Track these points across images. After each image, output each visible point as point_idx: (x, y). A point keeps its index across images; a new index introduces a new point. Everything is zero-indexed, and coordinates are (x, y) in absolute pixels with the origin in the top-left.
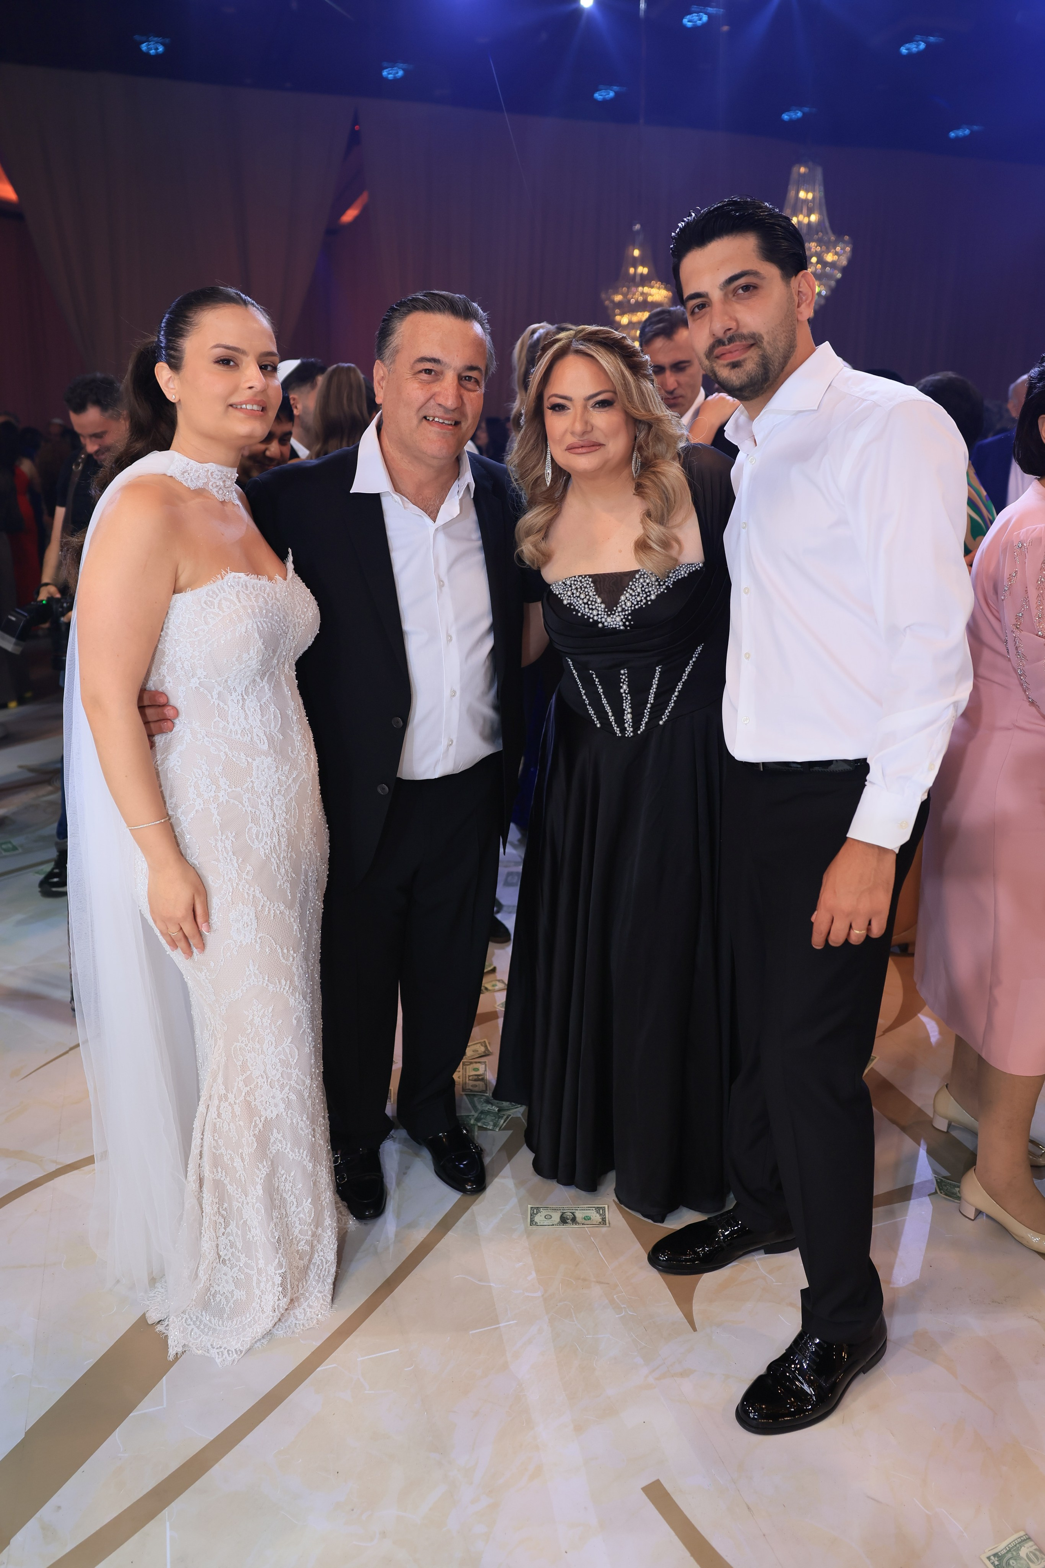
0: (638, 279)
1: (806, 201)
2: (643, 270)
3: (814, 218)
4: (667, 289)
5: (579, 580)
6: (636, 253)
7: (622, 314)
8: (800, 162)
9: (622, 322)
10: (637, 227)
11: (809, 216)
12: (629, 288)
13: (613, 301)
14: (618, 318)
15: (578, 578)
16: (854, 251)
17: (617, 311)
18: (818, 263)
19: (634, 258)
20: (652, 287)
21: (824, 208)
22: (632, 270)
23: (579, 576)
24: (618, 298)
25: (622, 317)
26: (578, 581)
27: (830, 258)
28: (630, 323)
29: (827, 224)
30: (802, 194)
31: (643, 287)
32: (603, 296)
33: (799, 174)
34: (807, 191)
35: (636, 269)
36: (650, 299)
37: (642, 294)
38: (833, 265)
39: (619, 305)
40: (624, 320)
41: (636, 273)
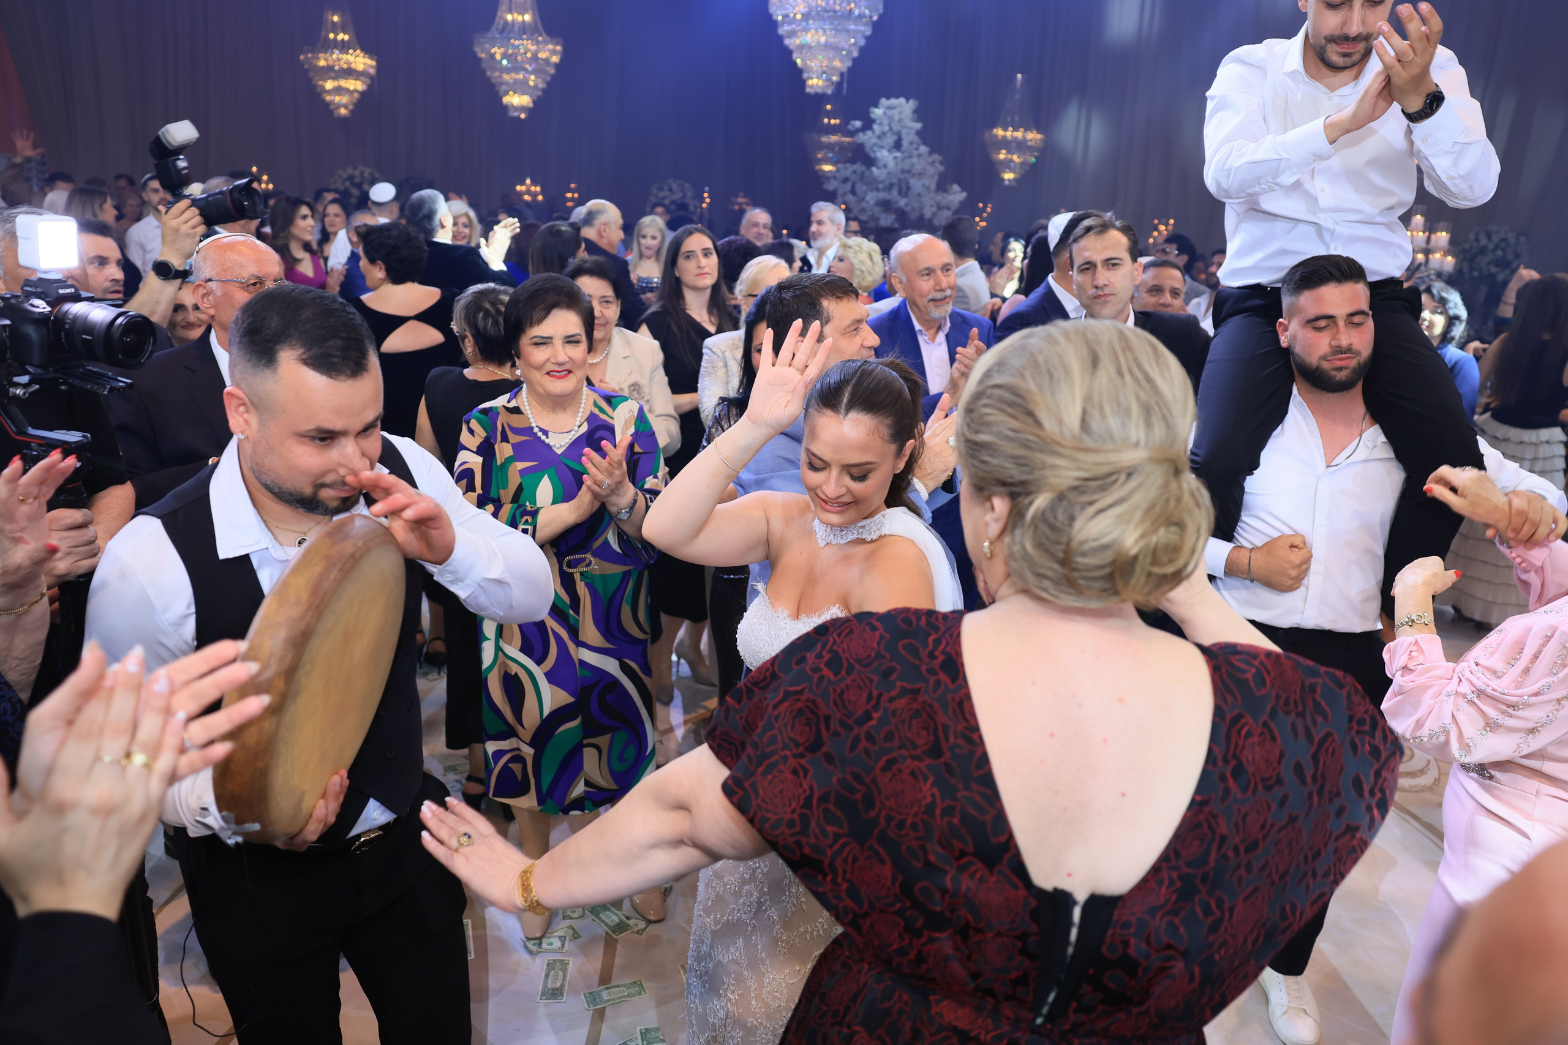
0: (338, 45)
2: (343, 37)
3: (527, 18)
7: (327, 79)
9: (325, 87)
11: (523, 14)
13: (315, 66)
14: (321, 83)
16: (564, 50)
17: (321, 76)
19: (334, 24)
20: (355, 55)
21: (536, 10)
22: (331, 35)
24: (320, 63)
25: (326, 82)
28: (334, 88)
29: (539, 25)
31: (346, 53)
35: (336, 34)
38: (547, 62)
39: (323, 69)
40: (329, 85)
41: (335, 39)
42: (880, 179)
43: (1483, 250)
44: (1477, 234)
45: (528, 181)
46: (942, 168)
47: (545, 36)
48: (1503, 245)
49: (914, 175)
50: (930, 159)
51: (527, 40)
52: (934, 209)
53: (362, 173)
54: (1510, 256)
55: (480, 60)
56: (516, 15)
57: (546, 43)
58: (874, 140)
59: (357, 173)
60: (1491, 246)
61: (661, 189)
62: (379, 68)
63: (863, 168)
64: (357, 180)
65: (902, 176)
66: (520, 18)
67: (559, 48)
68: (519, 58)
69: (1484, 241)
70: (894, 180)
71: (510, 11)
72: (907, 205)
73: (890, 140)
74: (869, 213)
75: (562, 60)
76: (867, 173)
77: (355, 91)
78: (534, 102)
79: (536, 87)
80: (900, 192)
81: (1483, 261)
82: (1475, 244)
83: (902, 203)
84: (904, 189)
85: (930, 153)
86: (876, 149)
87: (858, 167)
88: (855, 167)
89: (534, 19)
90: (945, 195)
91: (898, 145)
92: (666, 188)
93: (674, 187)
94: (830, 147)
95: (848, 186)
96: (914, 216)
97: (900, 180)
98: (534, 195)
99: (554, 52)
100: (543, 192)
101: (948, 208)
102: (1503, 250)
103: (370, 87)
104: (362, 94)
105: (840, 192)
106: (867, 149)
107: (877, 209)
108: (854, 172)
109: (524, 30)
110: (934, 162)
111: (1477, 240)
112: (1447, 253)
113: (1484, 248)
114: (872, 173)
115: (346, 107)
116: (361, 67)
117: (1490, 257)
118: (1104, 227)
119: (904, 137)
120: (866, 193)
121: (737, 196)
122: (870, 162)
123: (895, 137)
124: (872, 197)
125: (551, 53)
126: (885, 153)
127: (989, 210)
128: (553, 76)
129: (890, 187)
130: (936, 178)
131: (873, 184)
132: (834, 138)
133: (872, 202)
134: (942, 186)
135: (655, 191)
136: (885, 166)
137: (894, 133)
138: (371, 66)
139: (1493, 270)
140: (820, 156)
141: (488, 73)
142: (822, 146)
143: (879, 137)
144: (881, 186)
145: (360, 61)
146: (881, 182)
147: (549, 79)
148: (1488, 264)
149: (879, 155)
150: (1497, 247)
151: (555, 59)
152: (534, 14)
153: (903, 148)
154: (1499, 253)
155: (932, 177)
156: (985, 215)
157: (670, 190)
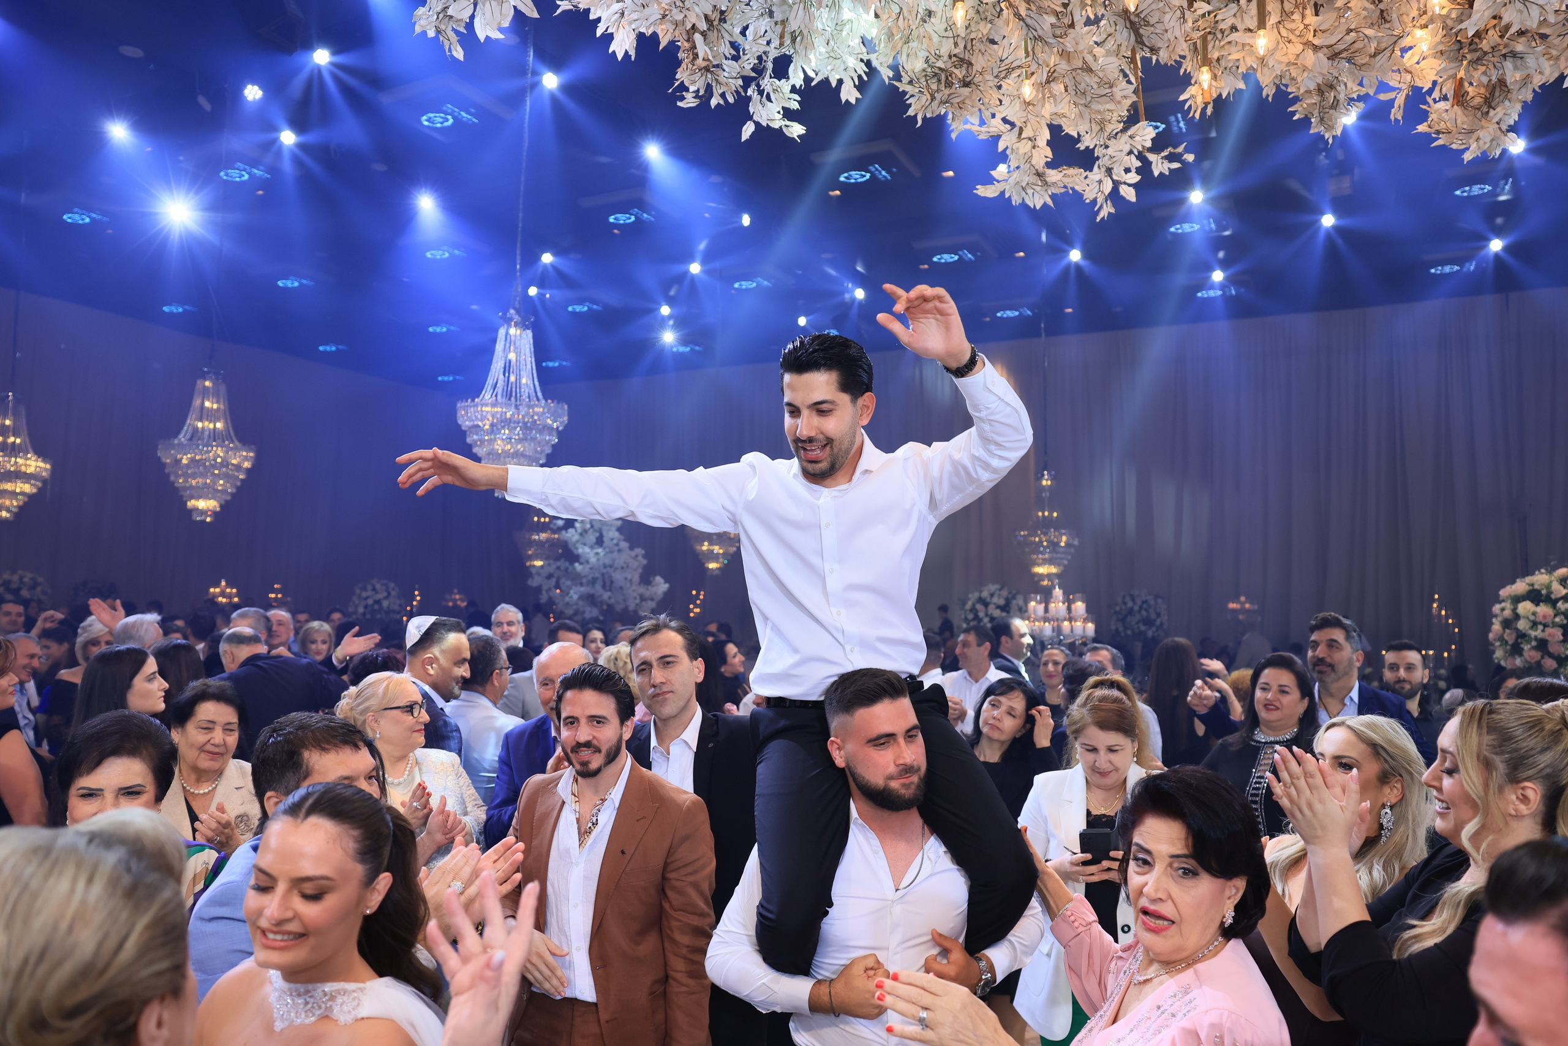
0: (9, 449)
1: (210, 410)
2: (15, 440)
3: (218, 426)
6: (8, 422)
10: (10, 396)
11: (213, 423)
19: (5, 427)
20: (28, 459)
21: (227, 417)
27: (234, 460)
29: (230, 431)
30: (207, 404)
31: (16, 458)
33: (204, 386)
34: (211, 402)
35: (6, 438)
36: (23, 469)
37: (15, 464)
38: (237, 467)
42: (583, 574)
43: (1131, 612)
44: (1124, 597)
45: (223, 583)
46: (645, 562)
47: (237, 443)
48: (1145, 606)
49: (616, 569)
50: (633, 554)
51: (217, 446)
52: (638, 601)
53: (21, 578)
54: (1153, 616)
55: (164, 465)
56: (206, 423)
57: (235, 449)
58: (576, 537)
59: (15, 578)
60: (1136, 608)
61: (364, 589)
62: (53, 471)
63: (567, 564)
64: (14, 586)
65: (605, 571)
66: (211, 426)
67: (252, 454)
68: (207, 464)
69: (1130, 604)
70: (597, 575)
71: (201, 420)
72: (610, 598)
73: (592, 537)
74: (575, 607)
75: (253, 466)
76: (570, 568)
77: (22, 493)
78: (221, 506)
79: (224, 491)
80: (604, 587)
81: (1133, 620)
82: (1124, 607)
83: (606, 595)
84: (608, 583)
85: (631, 548)
86: (577, 545)
87: (563, 564)
88: (558, 563)
89: (227, 428)
90: (650, 587)
91: (600, 542)
92: (369, 587)
93: (378, 586)
94: (540, 544)
95: (553, 581)
96: (619, 608)
97: (603, 575)
98: (230, 596)
99: (246, 458)
100: (238, 595)
101: (652, 600)
102: (1146, 610)
104: (31, 497)
105: (545, 587)
106: (571, 547)
107: (581, 603)
108: (558, 568)
109: (215, 437)
110: (637, 556)
111: (1125, 603)
112: (1085, 621)
113: (1132, 609)
114: (574, 569)
115: (8, 510)
116: (31, 470)
117: (1137, 617)
118: (656, 629)
119: (604, 533)
120: (570, 588)
121: (452, 593)
122: (573, 558)
123: (597, 534)
124: (574, 594)
125: (243, 459)
126: (587, 549)
127: (701, 597)
128: (243, 481)
129: (594, 581)
130: (640, 571)
131: (577, 579)
132: (543, 536)
133: (575, 597)
134: (646, 579)
135: (358, 591)
136: (587, 562)
137: (595, 531)
138: (46, 469)
139: (1143, 628)
140: (530, 552)
141: (172, 478)
142: (531, 543)
143: (581, 534)
144: (584, 581)
145: (33, 464)
146: (585, 576)
147: (238, 483)
148: (1137, 623)
149: (580, 551)
150: (1141, 608)
151: (247, 465)
152: (226, 422)
153: (605, 545)
154: (1144, 613)
155: (635, 570)
156: (698, 602)
157: (374, 589)
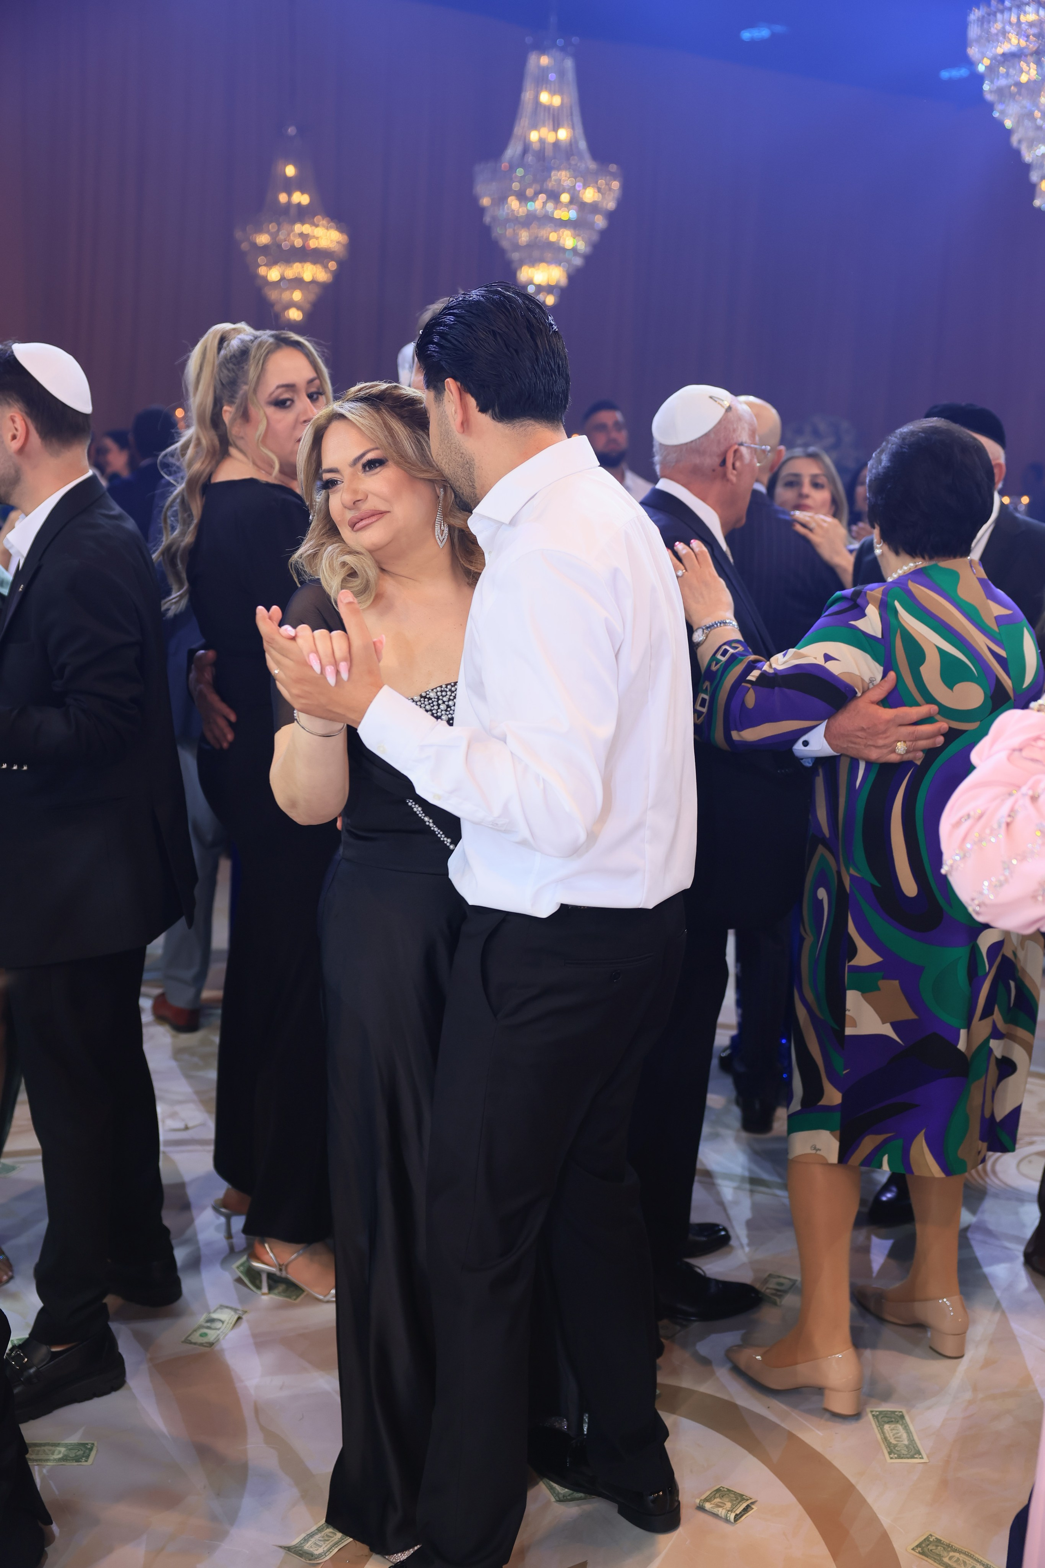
0: (293, 212)
1: (548, 108)
2: (301, 198)
3: (563, 134)
4: (340, 230)
5: (447, 690)
6: (290, 171)
7: (270, 264)
8: (542, 49)
9: (268, 277)
10: (291, 130)
11: (555, 129)
12: (279, 224)
13: (254, 245)
14: (262, 271)
15: (446, 687)
16: (625, 188)
17: (261, 259)
18: (572, 202)
19: (288, 180)
20: (317, 226)
21: (577, 119)
22: (283, 198)
23: (447, 685)
24: (263, 239)
25: (270, 269)
26: (446, 692)
27: (589, 195)
28: (283, 278)
29: (583, 145)
30: (545, 97)
31: (303, 224)
32: (238, 234)
33: (538, 66)
34: (553, 93)
35: (290, 195)
36: (313, 244)
37: (302, 235)
38: (594, 208)
39: (265, 249)
40: (274, 274)
41: (289, 203)
47: (593, 163)
56: (545, 132)
57: (594, 175)
62: (351, 244)
67: (616, 184)
71: (535, 126)
75: (620, 204)
77: (315, 282)
78: (570, 277)
79: (574, 251)
89: (575, 135)
99: (607, 191)
103: (338, 276)
104: (326, 286)
109: (558, 155)
115: (298, 307)
116: (324, 245)
125: (602, 192)
128: (603, 233)
138: (341, 242)
141: (496, 232)
145: (324, 234)
147: (595, 237)
151: (609, 203)
152: (575, 128)
